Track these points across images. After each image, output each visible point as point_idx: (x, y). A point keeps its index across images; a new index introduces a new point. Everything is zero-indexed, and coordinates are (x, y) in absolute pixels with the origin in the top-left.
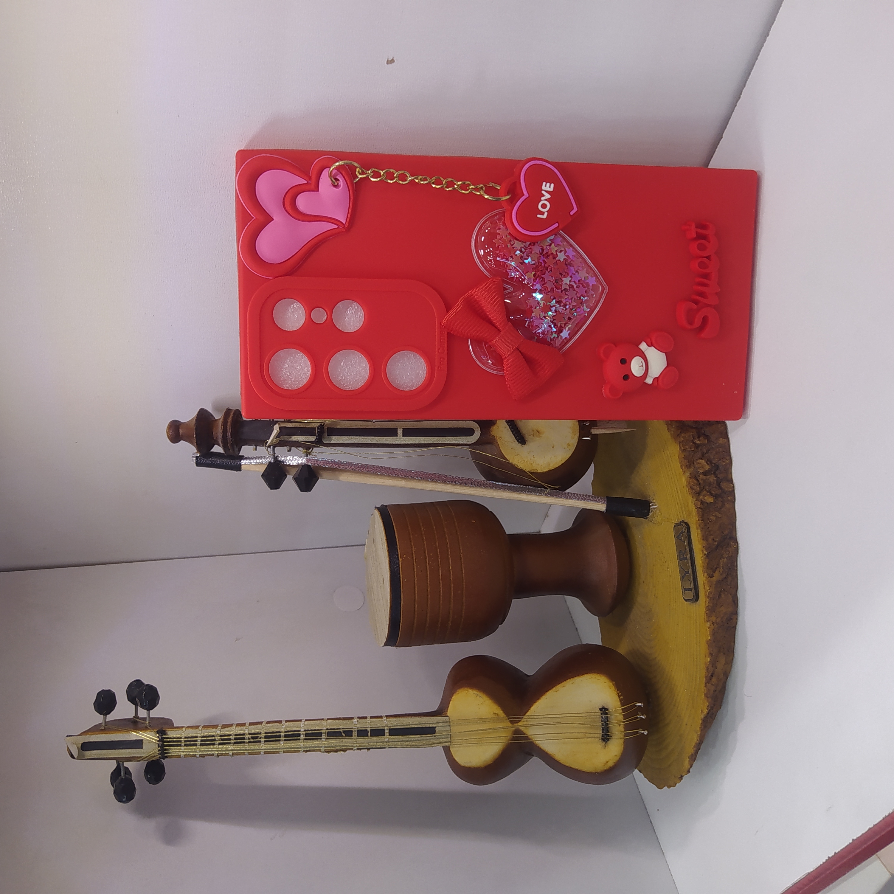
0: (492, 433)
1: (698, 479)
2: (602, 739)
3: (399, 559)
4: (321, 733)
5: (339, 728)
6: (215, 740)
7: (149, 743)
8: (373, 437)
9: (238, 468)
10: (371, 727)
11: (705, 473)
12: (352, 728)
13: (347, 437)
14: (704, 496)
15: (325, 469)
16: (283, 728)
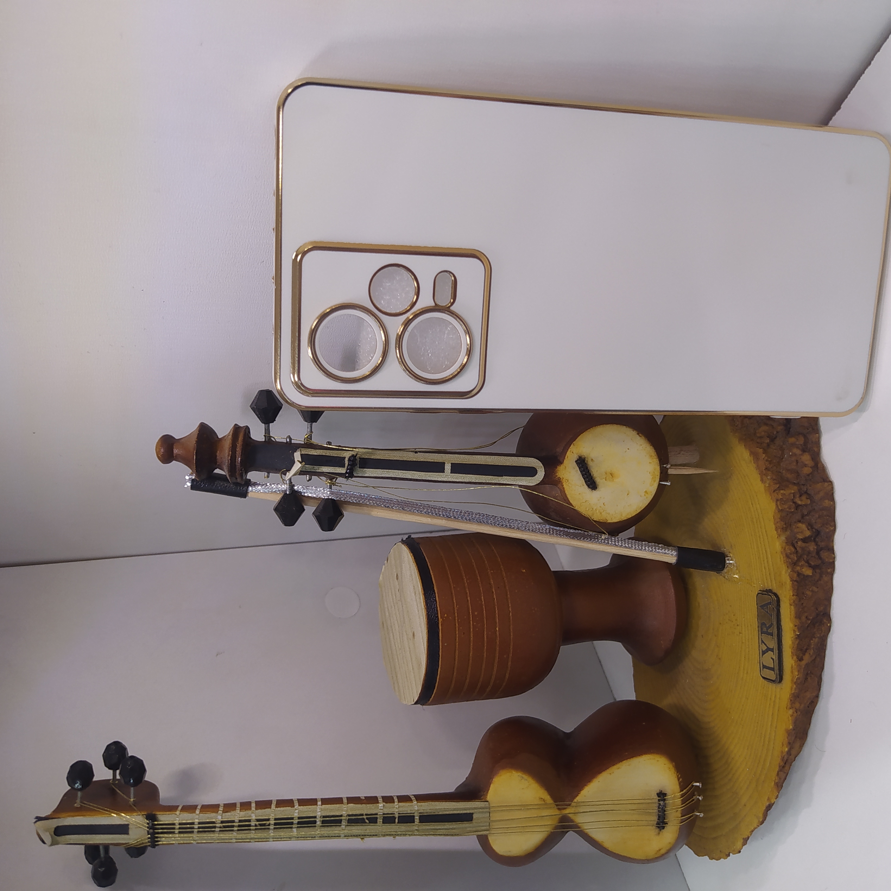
0: (557, 474)
1: (796, 546)
2: (657, 826)
3: (438, 619)
4: (341, 820)
5: (362, 813)
6: (215, 827)
7: (136, 828)
8: (416, 472)
9: (244, 495)
10: (399, 814)
11: (805, 540)
12: (377, 814)
13: (383, 470)
14: (802, 566)
15: (353, 504)
16: (296, 813)
